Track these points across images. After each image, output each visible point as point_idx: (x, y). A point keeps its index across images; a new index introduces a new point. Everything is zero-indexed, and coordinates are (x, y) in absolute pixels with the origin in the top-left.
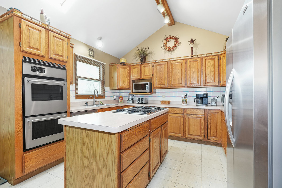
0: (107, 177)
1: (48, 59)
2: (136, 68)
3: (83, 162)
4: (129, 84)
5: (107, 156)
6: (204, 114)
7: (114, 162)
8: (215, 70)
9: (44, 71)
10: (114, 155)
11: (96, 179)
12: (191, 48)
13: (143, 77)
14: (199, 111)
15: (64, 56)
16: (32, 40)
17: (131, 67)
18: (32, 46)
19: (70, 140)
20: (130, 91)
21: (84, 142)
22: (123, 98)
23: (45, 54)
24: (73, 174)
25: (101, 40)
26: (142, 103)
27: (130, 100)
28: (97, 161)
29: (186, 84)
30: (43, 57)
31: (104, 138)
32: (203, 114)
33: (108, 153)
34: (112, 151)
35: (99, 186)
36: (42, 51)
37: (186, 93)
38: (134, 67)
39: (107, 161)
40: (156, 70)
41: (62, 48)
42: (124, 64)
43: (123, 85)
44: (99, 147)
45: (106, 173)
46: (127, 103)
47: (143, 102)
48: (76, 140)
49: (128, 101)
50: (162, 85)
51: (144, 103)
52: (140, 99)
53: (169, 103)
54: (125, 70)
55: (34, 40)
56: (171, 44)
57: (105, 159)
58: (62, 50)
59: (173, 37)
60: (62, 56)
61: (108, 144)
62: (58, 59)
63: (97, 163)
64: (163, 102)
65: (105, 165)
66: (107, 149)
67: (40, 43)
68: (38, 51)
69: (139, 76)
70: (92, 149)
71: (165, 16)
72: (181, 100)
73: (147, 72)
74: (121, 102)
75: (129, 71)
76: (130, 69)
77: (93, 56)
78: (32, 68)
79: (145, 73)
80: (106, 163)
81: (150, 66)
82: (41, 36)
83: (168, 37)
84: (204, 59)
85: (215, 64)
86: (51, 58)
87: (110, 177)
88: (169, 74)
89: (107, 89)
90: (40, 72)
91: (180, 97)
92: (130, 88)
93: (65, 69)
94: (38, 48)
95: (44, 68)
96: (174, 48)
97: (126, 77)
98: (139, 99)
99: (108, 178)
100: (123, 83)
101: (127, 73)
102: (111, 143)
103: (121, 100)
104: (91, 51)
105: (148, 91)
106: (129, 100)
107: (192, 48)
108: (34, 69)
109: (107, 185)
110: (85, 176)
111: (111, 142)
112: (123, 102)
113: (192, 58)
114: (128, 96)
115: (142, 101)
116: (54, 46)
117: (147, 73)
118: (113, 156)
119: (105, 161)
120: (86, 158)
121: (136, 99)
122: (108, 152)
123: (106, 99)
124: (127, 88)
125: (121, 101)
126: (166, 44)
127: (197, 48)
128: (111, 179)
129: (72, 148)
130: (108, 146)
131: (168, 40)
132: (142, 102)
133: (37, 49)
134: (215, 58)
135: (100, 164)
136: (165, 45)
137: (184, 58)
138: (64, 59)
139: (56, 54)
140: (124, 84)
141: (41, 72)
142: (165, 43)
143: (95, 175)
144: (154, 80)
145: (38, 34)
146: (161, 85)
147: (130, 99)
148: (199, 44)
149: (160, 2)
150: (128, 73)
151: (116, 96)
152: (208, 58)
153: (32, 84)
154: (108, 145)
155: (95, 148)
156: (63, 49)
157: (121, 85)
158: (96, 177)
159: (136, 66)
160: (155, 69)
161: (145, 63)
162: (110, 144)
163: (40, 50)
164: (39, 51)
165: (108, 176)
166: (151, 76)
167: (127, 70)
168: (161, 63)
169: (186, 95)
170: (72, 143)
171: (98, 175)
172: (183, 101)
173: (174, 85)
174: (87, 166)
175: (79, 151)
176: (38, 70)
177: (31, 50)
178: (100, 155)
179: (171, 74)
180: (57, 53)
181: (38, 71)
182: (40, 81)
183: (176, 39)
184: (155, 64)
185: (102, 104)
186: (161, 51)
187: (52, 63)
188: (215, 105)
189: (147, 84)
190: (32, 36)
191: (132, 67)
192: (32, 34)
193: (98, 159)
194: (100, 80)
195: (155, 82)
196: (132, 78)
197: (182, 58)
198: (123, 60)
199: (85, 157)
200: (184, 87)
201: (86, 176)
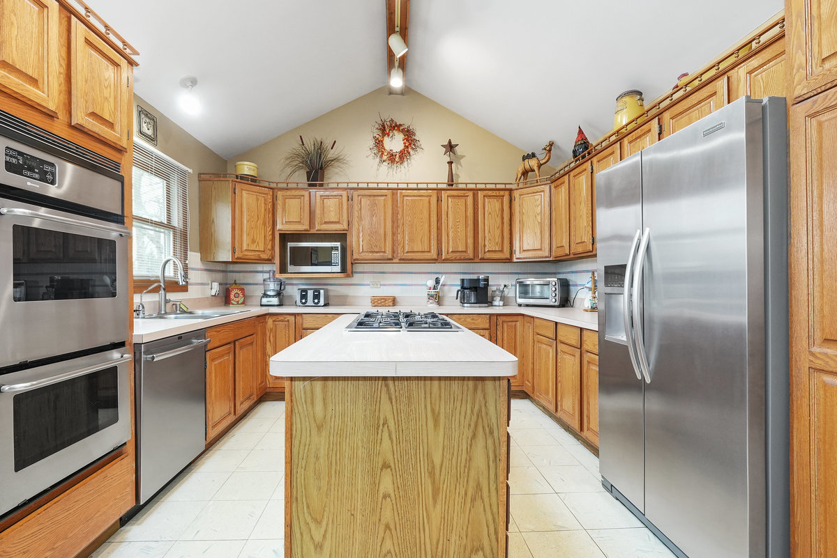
0: (468, 505)
1: (67, 129)
2: (295, 197)
3: (375, 485)
4: (269, 247)
5: (471, 446)
6: (490, 326)
7: (493, 456)
8: (503, 223)
9: (53, 174)
10: (493, 437)
11: (428, 523)
12: (448, 163)
13: (317, 227)
14: (479, 321)
15: (117, 127)
16: (14, 36)
17: (279, 192)
18: (13, 60)
19: (314, 425)
20: (276, 267)
21: (381, 422)
22: (242, 290)
23: (57, 108)
24: (329, 536)
25: (192, 87)
26: (316, 305)
27: (270, 296)
28: (433, 468)
29: (439, 253)
30: (51, 116)
31: (460, 398)
32: (487, 326)
33: (474, 436)
34: (487, 427)
35: (441, 538)
36: (46, 90)
37: (436, 276)
38: (289, 193)
39: (470, 459)
40: (360, 209)
41: (112, 93)
42: (253, 180)
43: (253, 247)
44: (442, 426)
45: (466, 494)
46: (261, 305)
47: (319, 302)
48: (343, 422)
49: (265, 301)
50: (377, 252)
51: (322, 302)
52: (310, 294)
53: (394, 301)
54: (258, 200)
55: (19, 36)
56: (395, 143)
57: (464, 456)
58: (112, 100)
59: (400, 125)
60: (111, 125)
61: (472, 411)
62: (100, 133)
63: (432, 473)
64: (378, 301)
65: (464, 472)
66: (469, 425)
67: (42, 59)
68: (32, 88)
69: (307, 223)
70: (415, 438)
71: (394, 66)
72: (424, 293)
73: (331, 213)
74: (238, 302)
75: (270, 206)
76: (274, 198)
77: (152, 139)
78: (8, 158)
79: (326, 215)
80: (465, 467)
81: (341, 196)
82: (46, 27)
83: (388, 124)
84: (480, 194)
85: (503, 210)
86: (78, 129)
87: (479, 502)
88: (395, 225)
89: (194, 258)
90: (37, 176)
91: (423, 285)
92: (273, 257)
93: (121, 179)
94: (35, 76)
95: (52, 165)
96: (404, 155)
97: (261, 221)
98: (307, 293)
99: (473, 507)
100: (253, 241)
101: (265, 210)
102: (483, 409)
103: (237, 295)
104: (148, 120)
105: (338, 269)
106: (265, 295)
107: (450, 163)
108: (14, 161)
109: (469, 526)
110: (382, 528)
111: (483, 404)
112: (243, 303)
113: (450, 187)
114: (262, 282)
115: (314, 299)
116: (86, 82)
117: (332, 216)
118: (490, 442)
119: (463, 461)
120: (389, 470)
121: (293, 292)
122: (475, 434)
123: (194, 293)
124: (264, 256)
125: (237, 299)
126: (382, 141)
127: (459, 167)
128: (482, 505)
129: (323, 452)
130: (474, 418)
131: (387, 131)
132: (316, 301)
133: (31, 77)
134: (503, 196)
135: (443, 473)
136: (379, 144)
137: (434, 186)
138: (120, 139)
139: (93, 115)
140: (256, 244)
141: (43, 179)
142: (377, 136)
143: (427, 512)
144: (354, 239)
145: (34, 17)
146: (375, 254)
147: (269, 293)
148: (463, 157)
149: (397, 29)
150: (269, 209)
151: (220, 284)
152: (490, 193)
153: (15, 227)
154: (475, 415)
155: (425, 432)
156: (115, 98)
157: (245, 247)
158: (428, 515)
159: (297, 193)
160: (356, 208)
161: (321, 185)
162: (480, 410)
163: (41, 86)
164: (38, 87)
165: (473, 500)
166: (346, 227)
167: (265, 200)
168: (372, 192)
169: (437, 281)
170: (323, 434)
171: (438, 507)
172: (430, 297)
173: (410, 256)
174: (392, 495)
175: (360, 453)
176: (31, 169)
177: (9, 78)
178: (444, 448)
179: (403, 224)
180: (97, 112)
181: (29, 173)
182: (39, 217)
183: (409, 135)
184: (356, 193)
185: (185, 309)
186: (367, 157)
187: (78, 146)
188: (501, 303)
189: (336, 249)
190: (13, 18)
191: (280, 194)
192: (13, 11)
193: (437, 461)
194: (168, 226)
195: (358, 243)
196: (279, 226)
197: (430, 186)
198: (247, 168)
199: (386, 466)
200: (434, 261)
201: (387, 527)
